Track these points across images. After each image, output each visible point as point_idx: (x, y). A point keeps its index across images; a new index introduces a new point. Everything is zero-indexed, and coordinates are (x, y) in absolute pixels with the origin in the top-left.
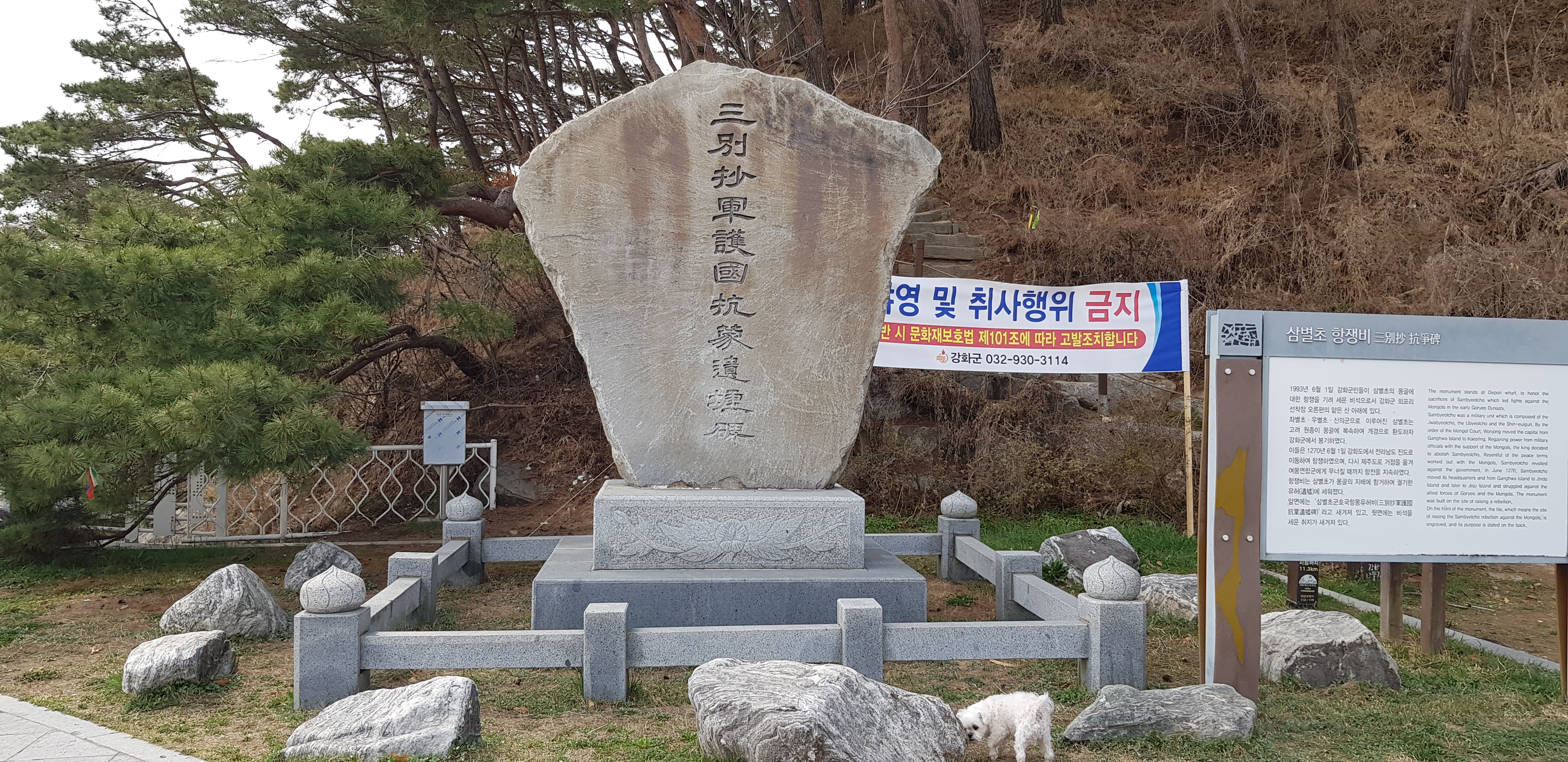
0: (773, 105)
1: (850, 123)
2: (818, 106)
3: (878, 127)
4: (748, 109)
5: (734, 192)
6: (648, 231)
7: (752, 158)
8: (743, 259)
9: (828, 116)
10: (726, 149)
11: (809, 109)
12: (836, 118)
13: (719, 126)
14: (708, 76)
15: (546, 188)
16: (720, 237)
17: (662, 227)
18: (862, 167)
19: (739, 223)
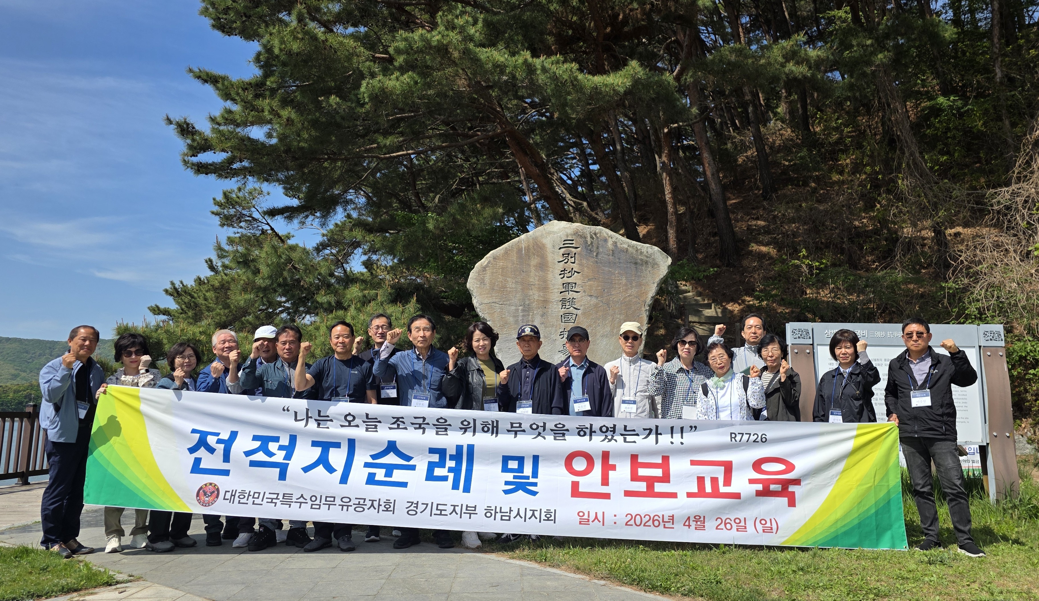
0: (589, 239)
1: (626, 246)
2: (610, 239)
3: (639, 248)
4: (577, 242)
5: (570, 280)
6: (529, 300)
7: (579, 264)
8: (575, 311)
9: (615, 243)
10: (566, 261)
11: (606, 240)
12: (618, 244)
13: (563, 250)
14: (557, 228)
15: (482, 282)
16: (563, 301)
17: (536, 297)
18: (633, 266)
19: (572, 295)
